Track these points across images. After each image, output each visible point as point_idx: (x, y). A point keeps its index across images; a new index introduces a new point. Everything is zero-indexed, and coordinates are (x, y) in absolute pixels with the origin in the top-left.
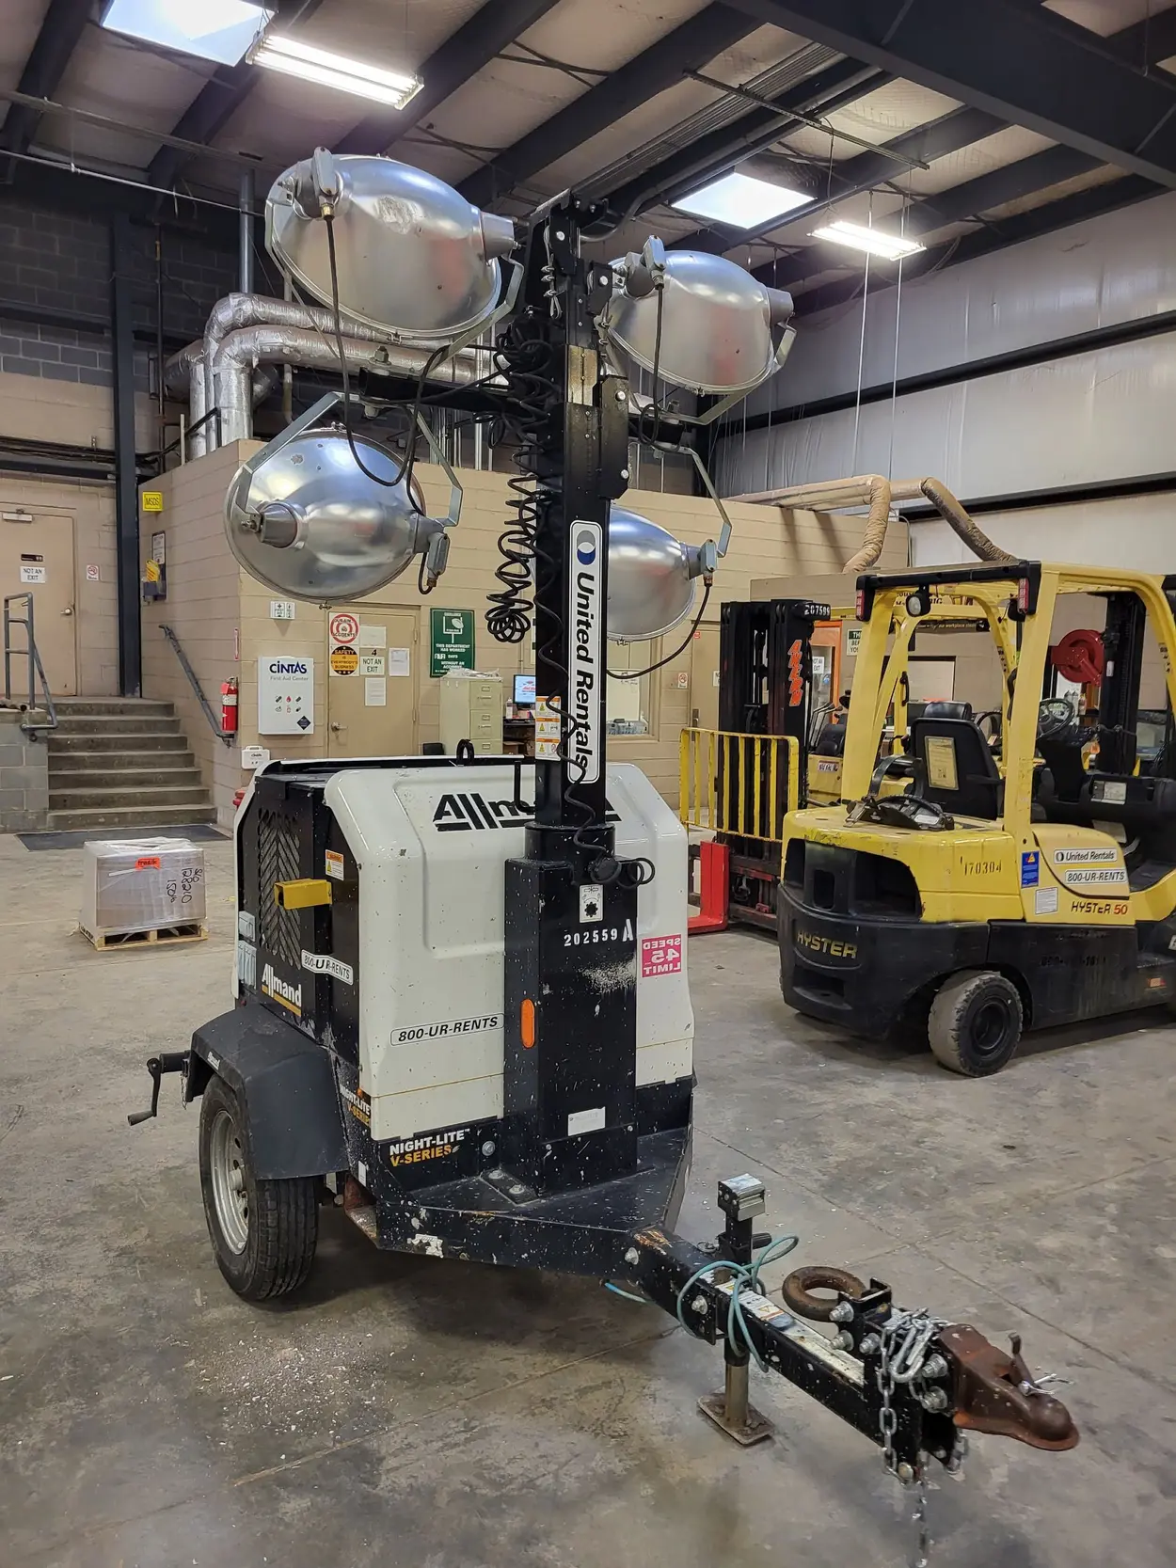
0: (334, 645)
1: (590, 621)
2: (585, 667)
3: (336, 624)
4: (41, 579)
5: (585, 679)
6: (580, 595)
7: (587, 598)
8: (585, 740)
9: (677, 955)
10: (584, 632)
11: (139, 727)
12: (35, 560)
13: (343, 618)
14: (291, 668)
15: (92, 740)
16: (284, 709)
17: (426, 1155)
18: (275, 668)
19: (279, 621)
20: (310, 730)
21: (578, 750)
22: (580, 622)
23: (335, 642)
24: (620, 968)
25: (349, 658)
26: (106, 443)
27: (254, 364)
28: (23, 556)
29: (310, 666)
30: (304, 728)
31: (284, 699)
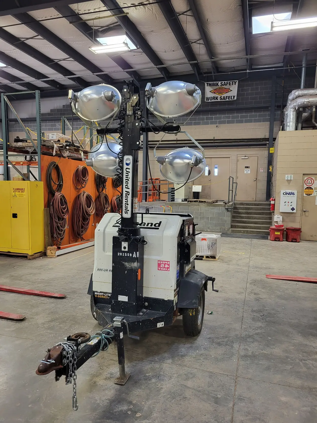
0: (305, 186)
1: (129, 179)
2: (127, 190)
3: (306, 181)
4: (249, 172)
5: (127, 193)
6: (126, 173)
7: (128, 174)
8: (127, 207)
9: (168, 266)
10: (127, 182)
11: (261, 209)
12: (248, 168)
13: (309, 179)
14: (290, 194)
15: (247, 212)
16: (287, 205)
17: (102, 297)
18: (285, 194)
19: (288, 180)
20: (295, 211)
21: (125, 210)
22: (126, 180)
23: (306, 186)
24: (132, 264)
25: (310, 190)
26: (267, 137)
27: (297, 109)
28: (245, 167)
29: (296, 193)
30: (293, 211)
31: (287, 202)
